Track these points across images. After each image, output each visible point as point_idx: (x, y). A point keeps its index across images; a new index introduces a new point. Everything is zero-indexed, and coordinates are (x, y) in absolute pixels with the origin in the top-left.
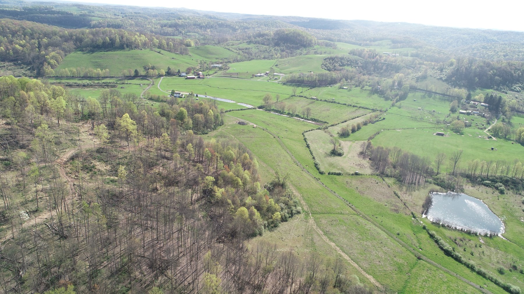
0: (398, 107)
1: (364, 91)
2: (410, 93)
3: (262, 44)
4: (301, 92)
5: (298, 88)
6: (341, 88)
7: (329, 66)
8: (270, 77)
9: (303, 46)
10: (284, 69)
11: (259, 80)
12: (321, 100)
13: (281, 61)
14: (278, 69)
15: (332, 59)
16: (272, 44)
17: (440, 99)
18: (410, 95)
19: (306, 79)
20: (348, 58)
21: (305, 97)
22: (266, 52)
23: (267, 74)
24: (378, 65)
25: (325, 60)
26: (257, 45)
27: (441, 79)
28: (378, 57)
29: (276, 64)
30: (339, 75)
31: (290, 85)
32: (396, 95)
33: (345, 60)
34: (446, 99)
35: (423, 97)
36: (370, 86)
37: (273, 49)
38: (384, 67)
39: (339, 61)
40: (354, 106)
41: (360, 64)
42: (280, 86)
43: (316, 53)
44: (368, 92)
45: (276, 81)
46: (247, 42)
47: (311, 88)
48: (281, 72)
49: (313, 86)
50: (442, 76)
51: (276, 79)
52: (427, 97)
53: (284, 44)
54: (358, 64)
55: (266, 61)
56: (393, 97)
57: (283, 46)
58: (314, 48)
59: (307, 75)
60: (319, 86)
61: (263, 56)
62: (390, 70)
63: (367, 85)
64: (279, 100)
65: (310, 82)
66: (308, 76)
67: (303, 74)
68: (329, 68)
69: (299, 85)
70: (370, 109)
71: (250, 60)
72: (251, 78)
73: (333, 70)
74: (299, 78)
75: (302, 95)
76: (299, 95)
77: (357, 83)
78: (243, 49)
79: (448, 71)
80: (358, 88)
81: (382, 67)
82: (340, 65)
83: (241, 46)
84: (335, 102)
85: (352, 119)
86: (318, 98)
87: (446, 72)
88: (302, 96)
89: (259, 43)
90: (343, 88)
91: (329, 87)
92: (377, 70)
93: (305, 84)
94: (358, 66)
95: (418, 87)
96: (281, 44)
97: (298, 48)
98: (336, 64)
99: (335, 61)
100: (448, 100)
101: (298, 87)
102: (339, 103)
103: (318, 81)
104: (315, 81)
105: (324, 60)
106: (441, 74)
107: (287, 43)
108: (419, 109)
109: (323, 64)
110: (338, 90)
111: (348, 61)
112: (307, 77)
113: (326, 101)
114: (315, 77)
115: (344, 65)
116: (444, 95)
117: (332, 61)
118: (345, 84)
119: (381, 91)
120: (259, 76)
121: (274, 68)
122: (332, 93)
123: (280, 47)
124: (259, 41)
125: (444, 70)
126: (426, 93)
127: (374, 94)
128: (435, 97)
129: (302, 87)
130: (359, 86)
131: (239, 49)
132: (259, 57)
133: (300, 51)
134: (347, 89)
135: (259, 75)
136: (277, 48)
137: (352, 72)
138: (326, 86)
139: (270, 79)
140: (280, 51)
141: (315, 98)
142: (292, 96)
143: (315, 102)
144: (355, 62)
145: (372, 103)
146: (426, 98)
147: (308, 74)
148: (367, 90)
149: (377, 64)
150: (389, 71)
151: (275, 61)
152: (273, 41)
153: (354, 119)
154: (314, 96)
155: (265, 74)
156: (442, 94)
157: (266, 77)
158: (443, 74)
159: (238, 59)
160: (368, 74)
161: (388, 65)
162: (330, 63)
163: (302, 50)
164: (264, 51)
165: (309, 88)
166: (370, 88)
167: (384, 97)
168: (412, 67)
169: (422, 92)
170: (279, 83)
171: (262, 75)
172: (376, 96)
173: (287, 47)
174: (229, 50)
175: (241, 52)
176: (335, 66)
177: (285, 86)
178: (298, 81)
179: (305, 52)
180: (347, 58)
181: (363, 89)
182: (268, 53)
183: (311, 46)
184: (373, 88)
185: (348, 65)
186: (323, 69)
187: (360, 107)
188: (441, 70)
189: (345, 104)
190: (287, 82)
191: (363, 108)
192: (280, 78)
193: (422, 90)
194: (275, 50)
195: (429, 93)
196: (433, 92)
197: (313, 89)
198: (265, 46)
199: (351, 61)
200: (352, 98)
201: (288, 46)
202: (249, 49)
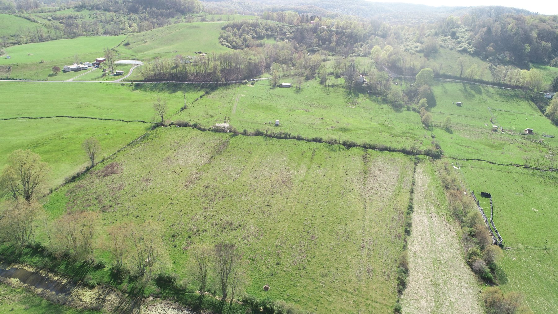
0: (442, 128)
1: (330, 88)
2: (433, 85)
3: (105, 10)
4: (182, 109)
5: (174, 95)
6: (275, 85)
7: (235, 39)
8: (104, 71)
9: (180, 12)
10: (142, 51)
11: (71, 79)
12: (245, 133)
13: (137, 36)
14: (130, 52)
15: (238, 27)
16: (123, 10)
17: (500, 95)
18: (437, 90)
19: (191, 69)
20: (266, 25)
21: (195, 126)
22: (111, 23)
23: (98, 62)
24: (321, 34)
25: (224, 28)
26: (95, 12)
27: (465, 51)
28: (317, 20)
29: (125, 42)
30: (263, 56)
31: (152, 89)
32: (412, 95)
33: (261, 28)
34: (512, 93)
35: (468, 96)
36: (337, 76)
37: (127, 17)
38: (334, 38)
39: (251, 29)
40: (349, 145)
41: (289, 35)
42: (126, 92)
43: (203, 20)
44: (342, 91)
45: (118, 80)
46: (76, 7)
47: (207, 93)
48: (137, 57)
49: (210, 86)
50: (465, 45)
51: (118, 74)
52: (473, 92)
53: (146, 9)
54: (284, 34)
55: (108, 37)
56: (406, 99)
57: (143, 13)
58: (198, 15)
59: (192, 61)
60: (225, 85)
61: (102, 30)
62: (345, 41)
63: (329, 74)
64: (97, 160)
65: (203, 75)
66: (195, 62)
67: (182, 58)
68: (234, 44)
69: (175, 85)
70: (394, 150)
71: (73, 37)
72: (50, 75)
73: (243, 46)
74: (174, 68)
75: (184, 118)
76: (175, 120)
77: (307, 72)
78: (63, 19)
79: (464, 34)
80: (314, 83)
81: (331, 36)
82: (253, 38)
83: (58, 14)
84: (287, 134)
85: (408, 232)
86: (234, 127)
87: (463, 37)
88: (186, 125)
89: (98, 9)
90: (281, 86)
91: (249, 85)
92: (324, 43)
93: (190, 81)
94: (288, 38)
95: (441, 73)
96: (141, 9)
97: (171, 15)
98: (247, 36)
99: (244, 31)
100: (517, 96)
101: (174, 91)
102: (299, 138)
103: (222, 71)
104: (215, 72)
105: (222, 29)
106: (459, 43)
107: (151, 8)
108: (495, 130)
109: (222, 37)
110: (271, 90)
111: (267, 30)
112: (195, 65)
113: (259, 133)
114: (212, 64)
115: (260, 37)
116: (499, 84)
117: (238, 30)
118: (281, 74)
119: (369, 87)
120: (76, 70)
121: (122, 49)
122: (264, 102)
123: (138, 14)
124: (98, 5)
125: (458, 34)
126: (463, 83)
127: (357, 96)
128: (488, 91)
129: (185, 90)
130: (314, 77)
131: (55, 19)
132: (95, 32)
133: (176, 20)
134: (290, 86)
135: (75, 66)
136: (133, 16)
137: (283, 48)
138: (242, 83)
139: (104, 75)
140: (138, 21)
141: (227, 125)
142: (156, 126)
143: (227, 142)
144: (278, 30)
145: (375, 124)
146: (473, 96)
147: (194, 57)
148: (337, 86)
149: (319, 32)
150: (343, 44)
151: (125, 36)
152: (125, 5)
153: (409, 225)
154: (221, 121)
155: (94, 64)
156: (493, 84)
157: (93, 72)
158: (463, 42)
159: (45, 35)
160: (309, 51)
161: (337, 33)
162: (235, 35)
163: (178, 18)
164: (108, 22)
165: (202, 93)
166: (341, 81)
167: (385, 101)
168: (378, 35)
169: (455, 82)
170: (123, 85)
171: (82, 66)
172: (363, 99)
173: (152, 15)
174: (28, 19)
175: (57, 23)
176: (245, 40)
177: (138, 91)
178: (173, 77)
179: (184, 20)
180: (264, 24)
181: (327, 83)
182: (116, 23)
183: (193, 12)
184: (347, 80)
185: (268, 37)
186: (224, 47)
187: (365, 147)
188: (453, 35)
189: (319, 141)
190: (146, 80)
191: (373, 148)
192: (128, 72)
193: (450, 77)
194: (129, 19)
195: (471, 84)
196: (475, 81)
197: (214, 94)
198: (109, 13)
199: (273, 30)
200: (318, 112)
201: (154, 12)
202: (76, 18)
